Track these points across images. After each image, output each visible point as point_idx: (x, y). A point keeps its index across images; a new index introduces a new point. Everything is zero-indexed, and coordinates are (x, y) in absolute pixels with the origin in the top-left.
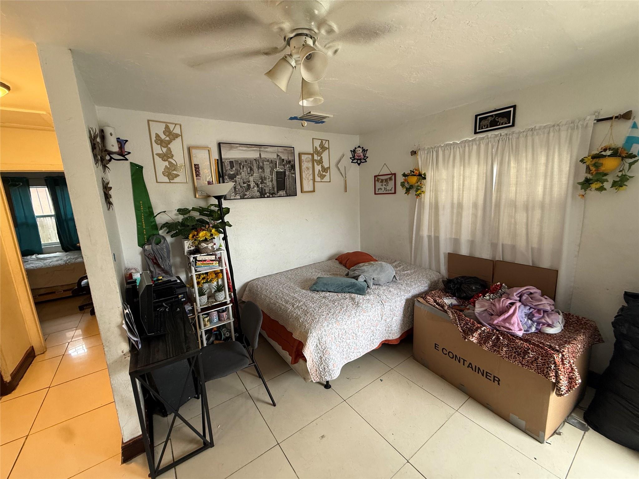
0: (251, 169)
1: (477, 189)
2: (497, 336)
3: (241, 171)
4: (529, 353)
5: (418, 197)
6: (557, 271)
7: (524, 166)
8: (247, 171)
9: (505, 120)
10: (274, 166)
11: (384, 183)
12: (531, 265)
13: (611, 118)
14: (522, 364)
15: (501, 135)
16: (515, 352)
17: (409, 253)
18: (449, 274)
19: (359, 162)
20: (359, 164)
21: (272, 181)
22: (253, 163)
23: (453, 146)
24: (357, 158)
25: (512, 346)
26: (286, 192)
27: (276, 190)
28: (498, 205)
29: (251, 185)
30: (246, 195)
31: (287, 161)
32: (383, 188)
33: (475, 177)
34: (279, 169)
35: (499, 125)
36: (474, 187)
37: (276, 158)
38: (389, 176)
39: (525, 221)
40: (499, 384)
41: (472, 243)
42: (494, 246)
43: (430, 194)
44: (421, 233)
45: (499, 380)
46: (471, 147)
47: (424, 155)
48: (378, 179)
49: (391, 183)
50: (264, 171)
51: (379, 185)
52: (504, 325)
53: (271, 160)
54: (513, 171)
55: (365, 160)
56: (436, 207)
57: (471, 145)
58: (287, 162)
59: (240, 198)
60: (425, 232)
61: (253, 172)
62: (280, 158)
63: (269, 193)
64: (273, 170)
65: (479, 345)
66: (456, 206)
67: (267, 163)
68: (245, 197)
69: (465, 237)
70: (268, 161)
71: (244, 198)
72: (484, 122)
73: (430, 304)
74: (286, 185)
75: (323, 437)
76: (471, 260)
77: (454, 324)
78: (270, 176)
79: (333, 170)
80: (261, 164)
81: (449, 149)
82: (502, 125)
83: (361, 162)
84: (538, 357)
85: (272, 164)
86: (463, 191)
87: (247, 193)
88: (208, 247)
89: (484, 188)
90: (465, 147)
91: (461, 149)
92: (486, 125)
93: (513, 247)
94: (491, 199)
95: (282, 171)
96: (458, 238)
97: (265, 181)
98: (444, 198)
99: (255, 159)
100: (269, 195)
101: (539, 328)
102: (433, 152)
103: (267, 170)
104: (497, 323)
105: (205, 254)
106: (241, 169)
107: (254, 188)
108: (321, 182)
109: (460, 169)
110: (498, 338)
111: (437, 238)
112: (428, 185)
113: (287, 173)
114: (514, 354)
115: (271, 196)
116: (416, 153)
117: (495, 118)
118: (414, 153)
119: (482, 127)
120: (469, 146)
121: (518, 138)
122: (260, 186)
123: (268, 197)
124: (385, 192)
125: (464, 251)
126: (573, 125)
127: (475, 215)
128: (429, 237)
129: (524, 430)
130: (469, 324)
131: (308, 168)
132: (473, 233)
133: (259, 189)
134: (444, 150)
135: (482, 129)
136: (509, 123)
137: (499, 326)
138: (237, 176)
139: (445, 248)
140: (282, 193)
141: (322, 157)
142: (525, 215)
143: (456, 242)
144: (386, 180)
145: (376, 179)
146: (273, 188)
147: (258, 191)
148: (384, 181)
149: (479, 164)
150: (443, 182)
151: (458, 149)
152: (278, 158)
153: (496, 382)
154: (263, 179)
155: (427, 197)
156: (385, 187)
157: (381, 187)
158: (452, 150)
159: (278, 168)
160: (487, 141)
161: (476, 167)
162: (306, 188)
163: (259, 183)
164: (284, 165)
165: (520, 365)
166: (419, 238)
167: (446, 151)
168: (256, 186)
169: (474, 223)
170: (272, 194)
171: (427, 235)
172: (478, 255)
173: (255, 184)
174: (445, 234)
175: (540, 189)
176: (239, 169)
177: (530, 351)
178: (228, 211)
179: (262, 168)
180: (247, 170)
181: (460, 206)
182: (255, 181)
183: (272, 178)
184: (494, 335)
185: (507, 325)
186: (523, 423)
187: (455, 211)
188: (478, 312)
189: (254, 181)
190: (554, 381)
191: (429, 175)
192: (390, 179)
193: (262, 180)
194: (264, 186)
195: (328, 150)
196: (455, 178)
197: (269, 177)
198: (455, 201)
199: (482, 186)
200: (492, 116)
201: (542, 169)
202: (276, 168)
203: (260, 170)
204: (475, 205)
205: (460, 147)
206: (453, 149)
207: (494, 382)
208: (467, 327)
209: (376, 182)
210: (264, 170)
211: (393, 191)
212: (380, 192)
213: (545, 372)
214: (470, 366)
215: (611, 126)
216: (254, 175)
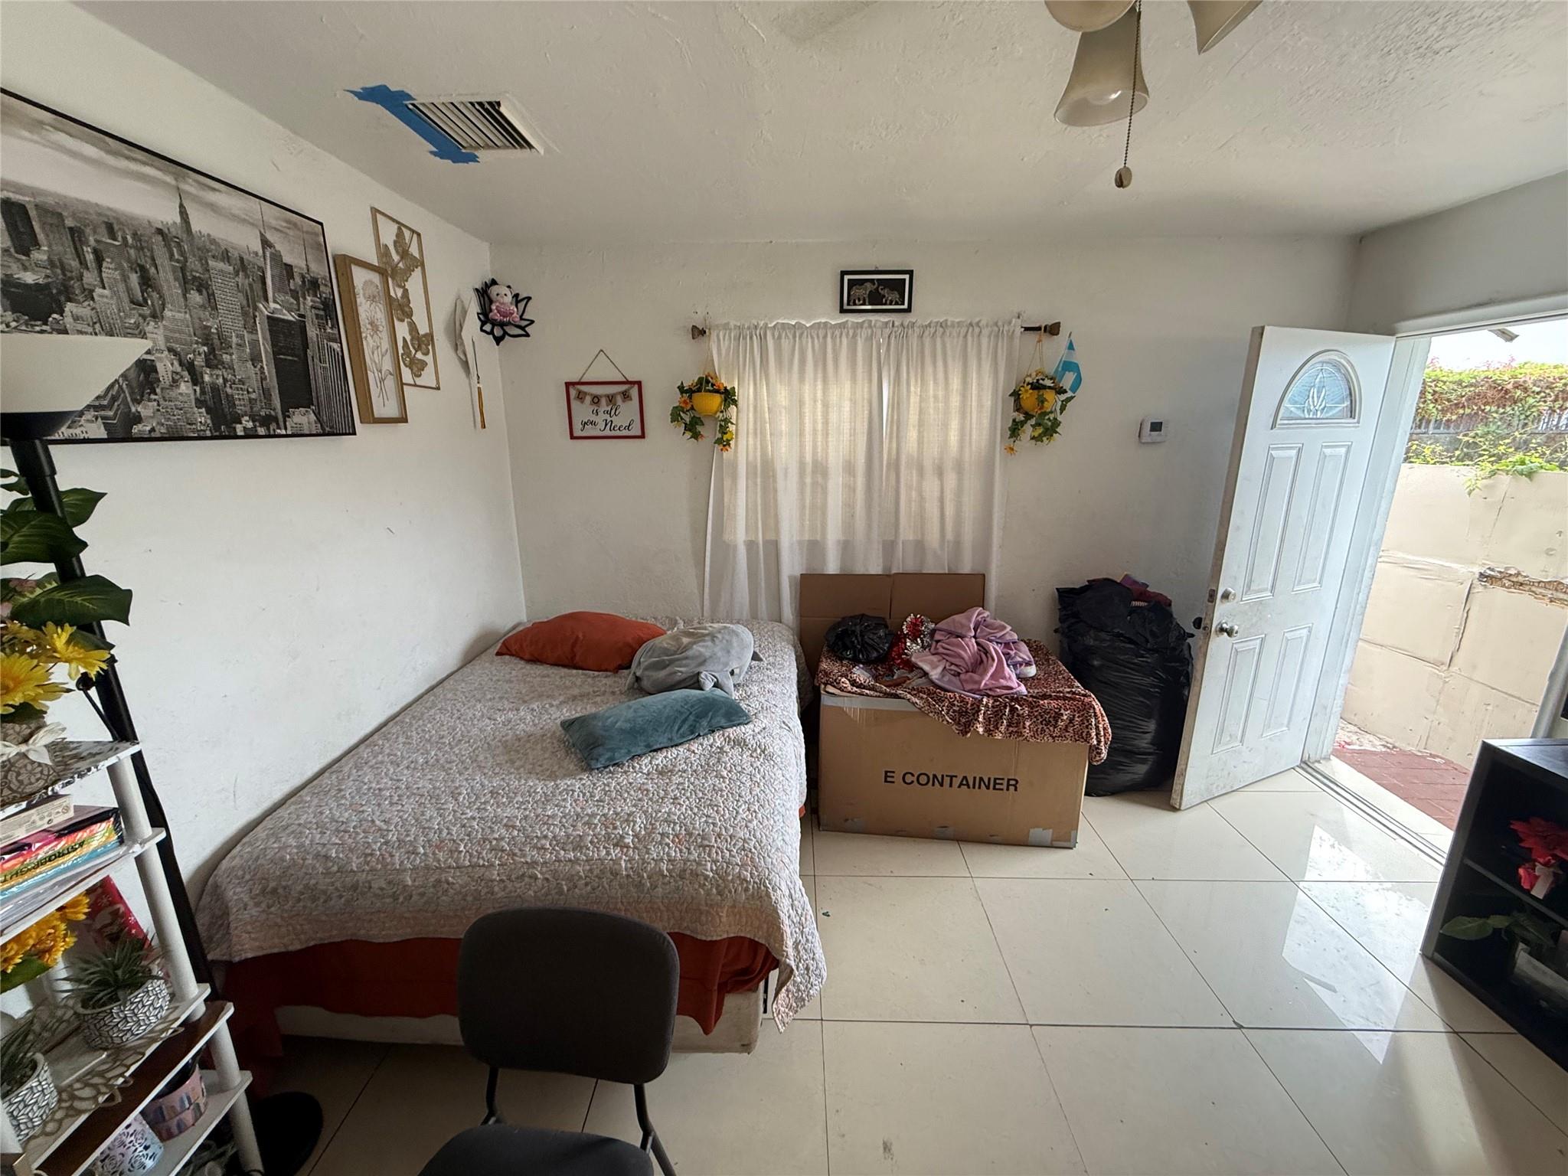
0: (146, 282)
1: (853, 433)
2: (1011, 706)
3: (90, 278)
4: (1062, 714)
5: (727, 447)
6: (984, 575)
7: (931, 392)
8: (129, 290)
9: (896, 296)
10: (257, 286)
11: (604, 406)
12: (947, 572)
13: (1038, 329)
14: (1053, 738)
15: (893, 326)
16: (1041, 722)
17: (696, 591)
18: (801, 623)
19: (498, 332)
20: (498, 340)
21: (255, 359)
22: (152, 251)
23: (800, 331)
24: (498, 317)
25: (1036, 714)
26: (317, 415)
27: (277, 402)
28: (896, 465)
29: (160, 367)
30: (138, 419)
31: (303, 277)
32: (600, 420)
33: (847, 406)
34: (276, 306)
35: (885, 304)
36: (846, 427)
37: (260, 252)
38: (624, 388)
39: (937, 494)
40: (1016, 790)
41: (846, 546)
42: (889, 547)
43: (747, 441)
44: (726, 537)
45: (1017, 781)
46: (838, 340)
47: (727, 343)
48: (580, 392)
49: (627, 412)
50: (211, 303)
51: (583, 411)
52: (999, 685)
53: (242, 259)
54: (914, 400)
55: (523, 328)
56: (766, 473)
57: (838, 336)
58: (304, 282)
59: (104, 435)
60: (739, 534)
61: (161, 297)
62: (276, 258)
63: (253, 419)
64: (256, 308)
65: (986, 734)
66: (809, 469)
67: (221, 265)
68: (136, 429)
69: (833, 535)
70: (226, 257)
71: (129, 438)
72: (858, 292)
73: (849, 692)
74: (313, 382)
75: (887, 1147)
76: (845, 580)
77: (931, 715)
78: (246, 336)
79: (442, 343)
80: (193, 264)
81: (791, 337)
82: (891, 304)
83: (505, 333)
84: (1074, 716)
85: (247, 276)
86: (826, 434)
87: (145, 410)
88: (24, 756)
89: (866, 431)
90: (825, 337)
91: (816, 341)
92: (862, 298)
93: (920, 546)
94: (881, 452)
95: (291, 318)
96: (818, 538)
97: (226, 358)
98: (784, 453)
99: (160, 231)
100: (250, 425)
101: (1018, 672)
102: (751, 338)
103: (229, 299)
104: (985, 684)
105: (12, 809)
106: (83, 262)
107: (175, 383)
108: (415, 385)
109: (815, 386)
110: (1013, 710)
111: (773, 547)
112: (742, 418)
113: (312, 332)
114: (1040, 726)
115: (261, 431)
116: (705, 332)
117: (878, 288)
118: (698, 332)
119: (855, 301)
120: (833, 337)
121: (921, 337)
122: (207, 378)
123: (250, 435)
124: (607, 433)
125: (832, 567)
126: (998, 330)
127: (851, 489)
128: (751, 545)
129: (1049, 844)
130: (956, 703)
131: (375, 327)
132: (848, 524)
133: (203, 392)
134: (780, 337)
135: (855, 304)
136: (903, 304)
137: (990, 689)
138: (69, 307)
139: (792, 566)
140: (302, 418)
141: (406, 291)
142: (937, 482)
143: (814, 548)
144: (611, 399)
145: (573, 392)
146: (266, 393)
147: (200, 403)
148: (603, 401)
149: (854, 379)
150: (780, 412)
151: (810, 340)
152: (268, 254)
153: (1012, 788)
154: (215, 346)
155: (744, 447)
156: (607, 417)
157: (593, 418)
158: (797, 339)
159: (275, 302)
160: (870, 331)
161: (847, 385)
162: (379, 411)
163: (199, 361)
164: (295, 294)
165: (1051, 740)
166: (725, 550)
167: (783, 340)
168: (187, 377)
169: (849, 506)
170: (267, 421)
171: (745, 541)
172: (860, 570)
173: (181, 364)
174: (790, 535)
175: (954, 437)
176: (75, 264)
177: (1062, 711)
178: (87, 501)
179: (202, 286)
180: (125, 279)
181: (820, 469)
182: (178, 347)
183: (254, 344)
184: (1005, 707)
185: (1003, 682)
186: (1047, 835)
187: (808, 480)
188: (937, 677)
189: (170, 350)
190: (1095, 743)
191: (745, 394)
192: (626, 396)
193: (212, 350)
194: (225, 380)
195: (418, 271)
196: (807, 406)
197: (242, 337)
198: (809, 458)
199: (862, 428)
200: (872, 281)
201: (955, 400)
202: (267, 300)
203: (195, 297)
204: (849, 468)
205: (815, 337)
206: (800, 337)
207: (1008, 789)
208: (954, 711)
209: (575, 404)
210: (211, 296)
211: (636, 430)
212: (590, 431)
213: (1084, 734)
214: (964, 782)
215: (1039, 341)
216: (167, 313)
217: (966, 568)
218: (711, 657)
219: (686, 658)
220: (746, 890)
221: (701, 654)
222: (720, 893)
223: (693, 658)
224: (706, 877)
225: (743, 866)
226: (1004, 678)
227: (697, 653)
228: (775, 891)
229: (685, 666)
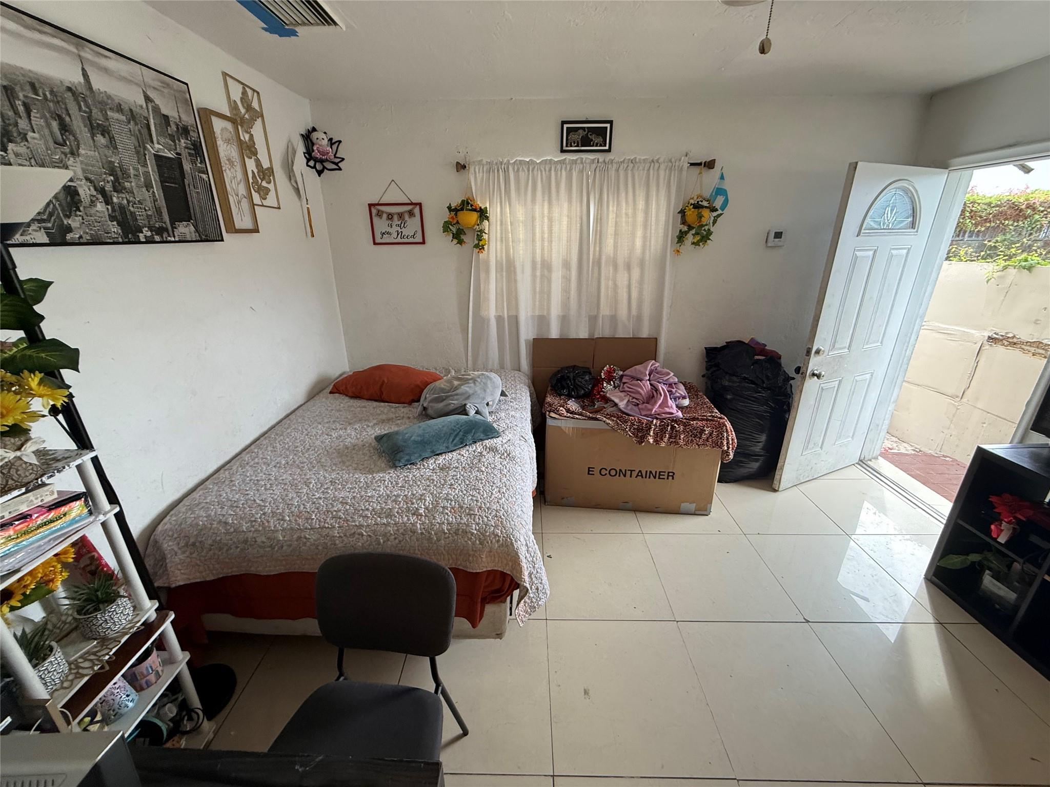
0: (64, 128)
1: (569, 240)
2: (672, 425)
3: (23, 124)
4: (705, 430)
5: (482, 250)
6: (656, 339)
7: (624, 211)
8: (52, 133)
9: (600, 140)
10: (145, 131)
11: (396, 221)
12: (632, 336)
13: (700, 164)
14: (699, 445)
15: (598, 162)
16: (691, 435)
17: (462, 349)
19: (319, 167)
20: (320, 173)
21: (148, 186)
22: (65, 104)
23: (533, 166)
24: (319, 156)
25: (688, 430)
26: (196, 227)
27: (166, 217)
28: (598, 263)
29: (81, 191)
30: (69, 229)
31: (177, 125)
32: (393, 230)
33: (565, 221)
34: (159, 146)
35: (593, 146)
36: (564, 236)
37: (144, 106)
38: (409, 208)
39: (626, 283)
40: (673, 479)
41: (564, 320)
42: (593, 319)
43: (496, 246)
44: (483, 313)
45: (674, 474)
46: (559, 172)
47: (481, 174)
48: (379, 211)
49: (413, 225)
50: (112, 144)
51: (381, 225)
52: (664, 412)
53: (131, 110)
54: (612, 216)
55: (336, 164)
56: (509, 268)
57: (559, 169)
58: (178, 128)
59: (46, 240)
60: (491, 311)
61: (76, 139)
62: (156, 110)
63: (151, 229)
64: (145, 148)
65: (655, 444)
66: (539, 266)
67: (116, 115)
68: (69, 237)
69: (555, 311)
70: (119, 109)
71: (65, 243)
72: (575, 137)
73: (565, 417)
74: (190, 203)
75: (586, 692)
76: (564, 343)
77: (619, 431)
78: (141, 170)
79: (279, 174)
80: (96, 113)
81: (526, 171)
82: (596, 146)
83: (324, 168)
84: (713, 431)
85: (136, 124)
86: (550, 242)
87: (74, 222)
88: (19, 458)
89: (578, 238)
90: (550, 170)
91: (544, 173)
92: (576, 142)
93: (614, 319)
94: (588, 254)
95: (170, 156)
96: (545, 313)
97: (127, 185)
98: (521, 254)
99: (69, 89)
100: (149, 234)
101: (677, 403)
102: (498, 171)
103: (126, 141)
104: (655, 411)
105: (16, 493)
106: (16, 113)
107: (93, 203)
108: (263, 206)
109: (543, 205)
110: (673, 428)
111: (515, 321)
112: (493, 229)
113: (187, 166)
114: (690, 438)
115: (157, 238)
116: (465, 167)
117: (587, 133)
118: (461, 167)
119: (571, 143)
120: (556, 171)
121: (617, 170)
122: (115, 200)
123: (150, 241)
124: (399, 240)
125: (554, 333)
126: (671, 165)
127: (567, 279)
128: (499, 319)
129: (693, 513)
130: (635, 423)
131: (231, 163)
132: (565, 305)
133: (113, 210)
134: (518, 169)
135: (571, 146)
136: (605, 146)
137: (658, 414)
138: (11, 146)
139: (527, 333)
140: (185, 229)
141: (251, 136)
142: (626, 275)
143: (542, 321)
144: (401, 216)
145: (374, 211)
146: (158, 211)
147: (112, 218)
148: (396, 217)
149: (570, 201)
150: (519, 226)
151: (539, 172)
152: (150, 108)
153: (670, 478)
154: (118, 176)
155: (494, 250)
156: (399, 229)
157: (389, 230)
158: (530, 172)
159: (158, 143)
160: (581, 166)
161: (566, 205)
162: (239, 224)
163: (108, 187)
164: (172, 137)
165: (697, 446)
166: (481, 322)
167: (520, 173)
168: (101, 199)
169: (566, 291)
170: (160, 231)
171: (495, 316)
172: (573, 335)
173: (96, 189)
174: (525, 313)
175: (638, 243)
176: (11, 113)
177: (705, 428)
178: (41, 287)
179: (105, 131)
180: (48, 125)
181: (547, 266)
182: (92, 177)
183: (146, 174)
184: (668, 426)
185: (667, 410)
186: (692, 507)
187: (538, 273)
188: (623, 406)
189: (87, 179)
190: (726, 448)
191: (494, 212)
192: (411, 214)
193: (117, 179)
194: (128, 202)
195: (259, 120)
196: (537, 220)
197: (137, 170)
198: (538, 259)
199: (575, 236)
200: (583, 128)
201: (640, 217)
202: (152, 142)
203: (101, 140)
204: (566, 265)
205: (543, 170)
206: (533, 171)
207: (668, 478)
208: (634, 429)
209: (375, 219)
210: (112, 139)
211: (419, 239)
212: (386, 239)
213: (719, 443)
214: (640, 474)
215: (700, 173)
216: (82, 151)
217: (645, 333)
218: (473, 394)
219: (457, 395)
220: (498, 541)
221: (467, 392)
222: (481, 543)
223: (462, 394)
224: (472, 534)
225: (496, 526)
226: (668, 407)
227: (464, 392)
228: (516, 542)
229: (456, 400)
